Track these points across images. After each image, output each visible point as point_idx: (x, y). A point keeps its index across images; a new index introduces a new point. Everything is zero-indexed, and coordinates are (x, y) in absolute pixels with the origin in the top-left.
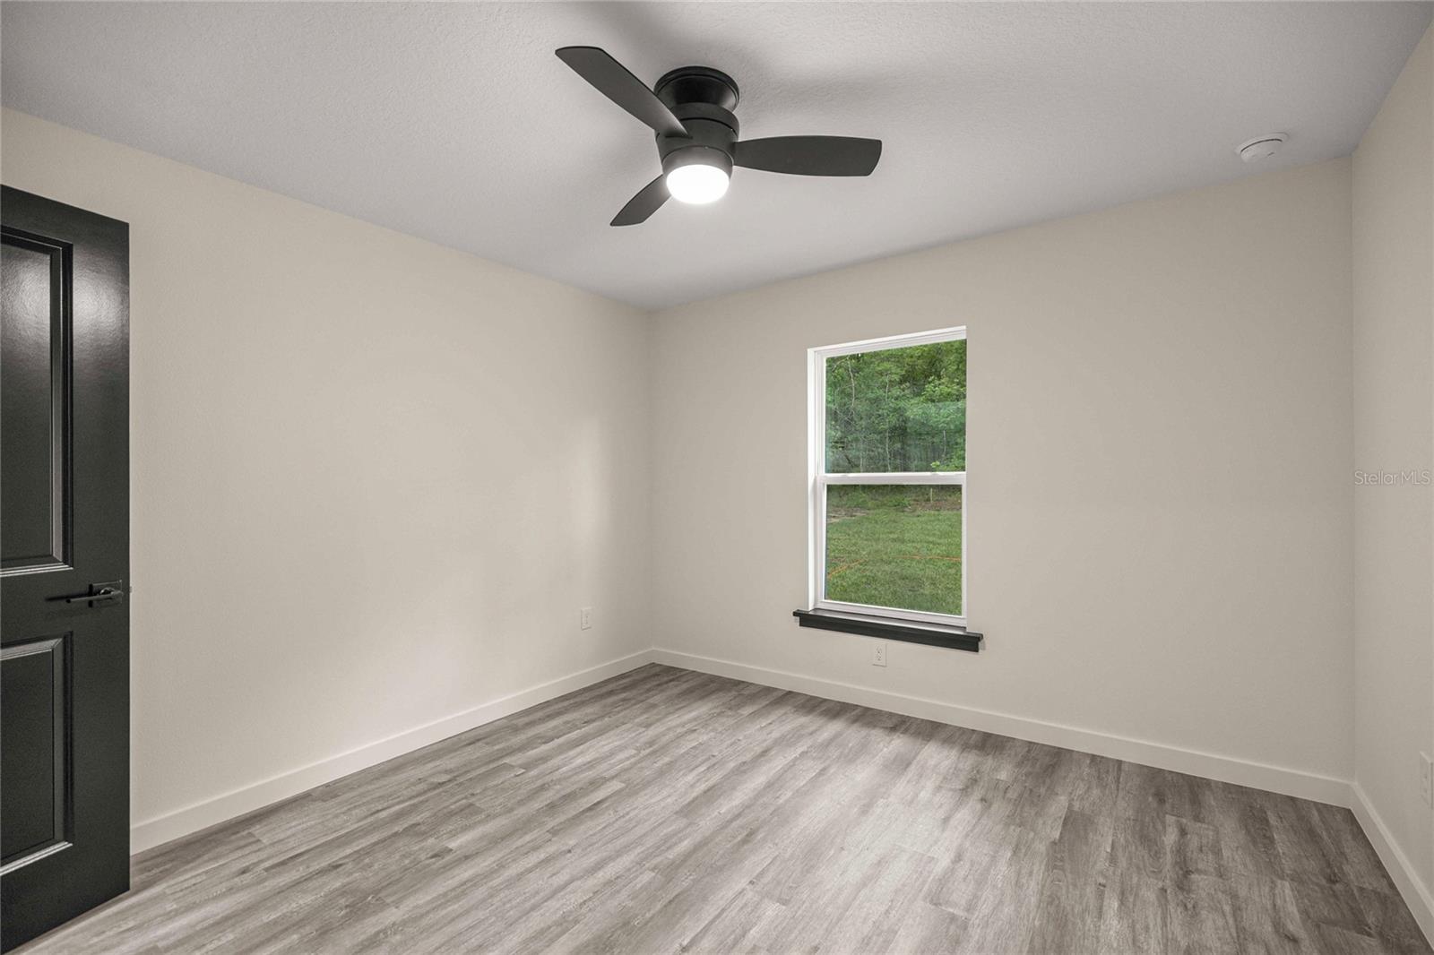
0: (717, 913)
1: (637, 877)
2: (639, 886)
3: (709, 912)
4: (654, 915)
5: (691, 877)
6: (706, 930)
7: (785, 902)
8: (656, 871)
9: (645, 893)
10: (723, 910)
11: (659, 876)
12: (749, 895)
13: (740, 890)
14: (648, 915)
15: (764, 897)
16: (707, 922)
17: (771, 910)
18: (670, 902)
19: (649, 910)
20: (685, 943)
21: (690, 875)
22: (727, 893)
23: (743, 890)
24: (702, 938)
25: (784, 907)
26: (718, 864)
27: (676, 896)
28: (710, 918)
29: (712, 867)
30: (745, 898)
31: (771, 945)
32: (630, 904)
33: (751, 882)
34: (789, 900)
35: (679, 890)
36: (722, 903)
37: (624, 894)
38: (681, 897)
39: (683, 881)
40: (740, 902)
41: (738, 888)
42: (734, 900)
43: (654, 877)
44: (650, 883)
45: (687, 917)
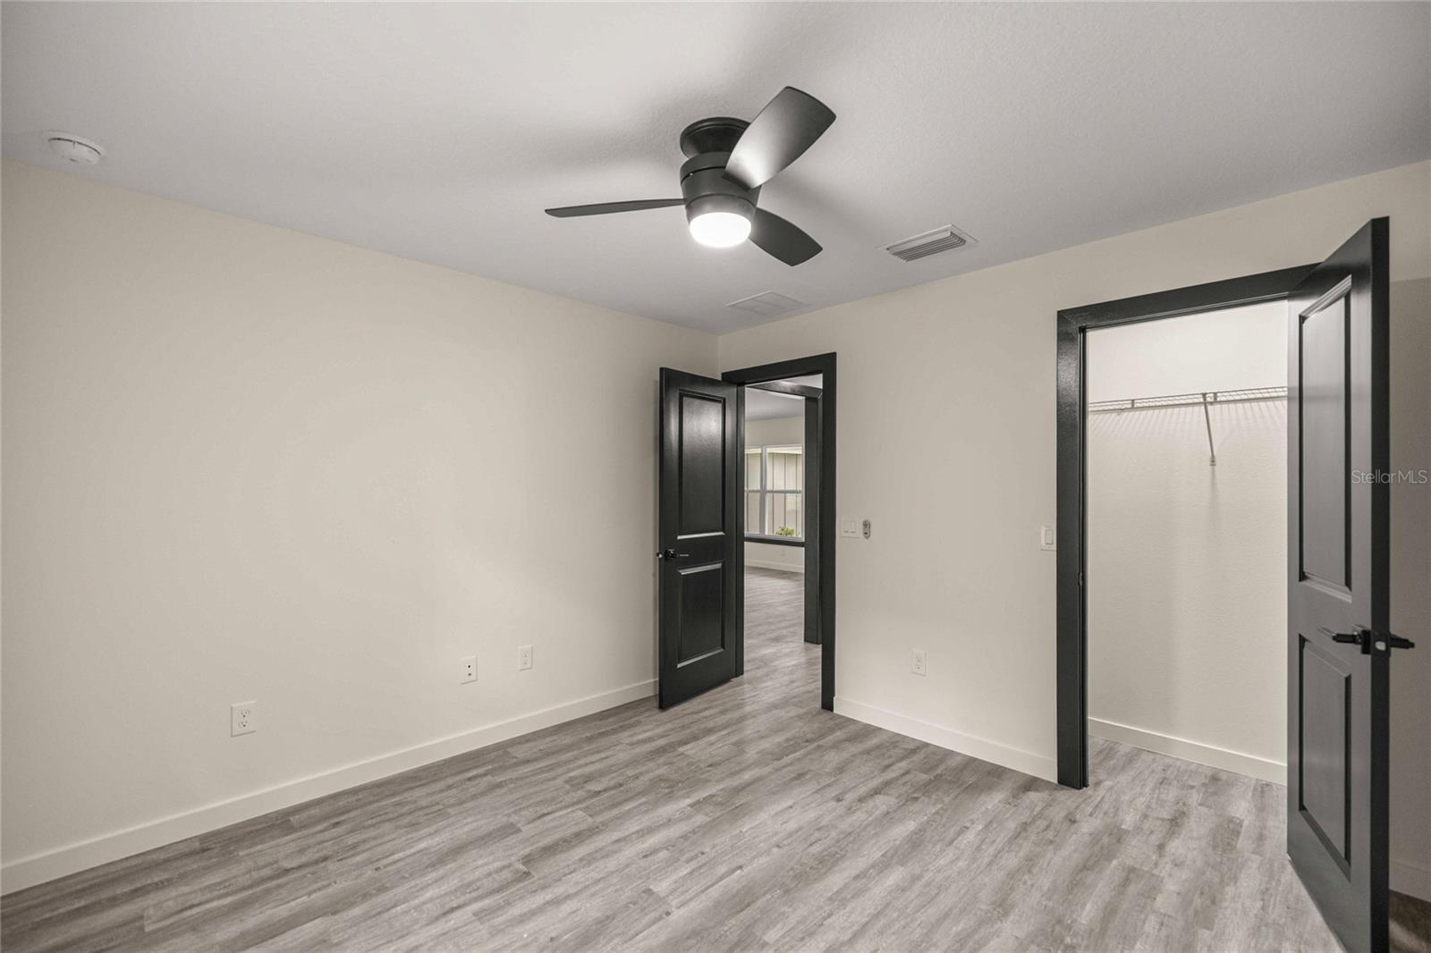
0: (709, 890)
1: (783, 936)
2: (779, 926)
3: (715, 892)
4: (764, 895)
5: (726, 928)
6: (721, 878)
7: (649, 891)
8: (762, 942)
9: (773, 918)
10: (703, 892)
11: (759, 934)
12: (675, 903)
13: (682, 908)
14: (769, 896)
15: (664, 898)
16: (720, 883)
17: (662, 887)
18: (748, 905)
19: (768, 901)
20: (739, 872)
21: (726, 932)
22: (695, 906)
23: (679, 908)
24: (726, 873)
25: (651, 887)
26: (694, 941)
27: (743, 910)
28: (716, 886)
29: (702, 938)
30: (680, 900)
31: (676, 862)
32: (785, 909)
33: (668, 914)
34: (644, 892)
35: (739, 916)
36: (703, 897)
37: (793, 920)
38: (738, 908)
39: (734, 925)
40: (687, 896)
41: (683, 911)
42: (691, 900)
43: (764, 934)
44: (768, 928)
45: (735, 890)
